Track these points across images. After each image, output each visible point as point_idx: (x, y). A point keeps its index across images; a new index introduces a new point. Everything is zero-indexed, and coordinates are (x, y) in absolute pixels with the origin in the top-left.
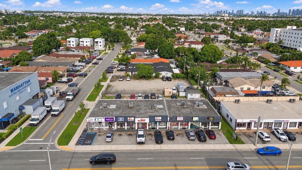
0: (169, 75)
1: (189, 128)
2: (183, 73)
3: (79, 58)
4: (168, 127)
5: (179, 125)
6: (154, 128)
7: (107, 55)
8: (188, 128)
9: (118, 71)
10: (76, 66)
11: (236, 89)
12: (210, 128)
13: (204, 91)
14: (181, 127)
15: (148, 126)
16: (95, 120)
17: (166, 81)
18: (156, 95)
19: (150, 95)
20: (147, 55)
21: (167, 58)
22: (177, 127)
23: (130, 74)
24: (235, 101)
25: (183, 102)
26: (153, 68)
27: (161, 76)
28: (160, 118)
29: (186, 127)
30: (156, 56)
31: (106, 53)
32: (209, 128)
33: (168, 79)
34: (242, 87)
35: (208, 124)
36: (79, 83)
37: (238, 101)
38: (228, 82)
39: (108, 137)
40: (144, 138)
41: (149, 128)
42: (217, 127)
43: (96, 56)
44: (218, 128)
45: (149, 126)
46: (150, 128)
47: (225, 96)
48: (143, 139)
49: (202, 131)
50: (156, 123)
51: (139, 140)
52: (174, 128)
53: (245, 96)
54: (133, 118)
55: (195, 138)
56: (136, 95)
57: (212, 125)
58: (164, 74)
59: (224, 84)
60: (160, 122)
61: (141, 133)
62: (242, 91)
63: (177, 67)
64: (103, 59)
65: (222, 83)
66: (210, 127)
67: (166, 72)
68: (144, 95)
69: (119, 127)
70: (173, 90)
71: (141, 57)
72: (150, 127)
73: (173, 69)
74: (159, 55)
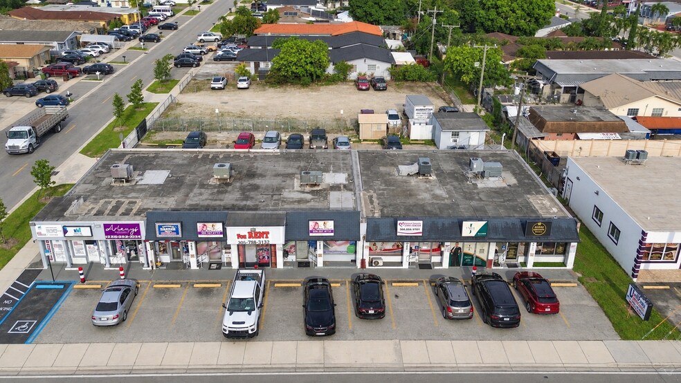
0: (381, 70)
1: (446, 264)
2: (427, 64)
3: (102, 23)
4: (363, 261)
5: (406, 252)
6: (307, 264)
7: (195, 16)
8: (441, 264)
9: (216, 59)
10: (85, 44)
11: (614, 111)
12: (530, 266)
13: (498, 123)
14: (415, 259)
15: (280, 254)
16: (65, 232)
17: (368, 89)
18: (330, 137)
19: (307, 137)
20: (315, 14)
21: (377, 23)
22: (397, 259)
23: (251, 68)
24: (623, 155)
25: (422, 160)
26: (331, 48)
27: (353, 76)
28: (330, 225)
29: (436, 259)
30: (344, 17)
31: (193, 12)
32: (525, 264)
33: (375, 84)
34: (633, 106)
35: (521, 248)
36: (78, 97)
37: (639, 154)
38: (582, 91)
39: (103, 307)
40: (255, 314)
41: (285, 263)
42: (559, 259)
43: (161, 18)
44: (564, 264)
45: (286, 254)
46: (291, 263)
47: (578, 138)
48: (248, 321)
49: (496, 277)
50: (313, 243)
51: (230, 321)
52: (385, 264)
53: (650, 137)
54: (219, 227)
55: (472, 309)
56: (259, 136)
57: (538, 252)
58: (361, 67)
59: (566, 97)
60: (326, 240)
61: (244, 290)
62: (634, 119)
63: (409, 47)
64: (180, 28)
65: (559, 94)
66: (532, 259)
67: (370, 62)
68: (286, 138)
69: (166, 259)
70: (392, 117)
71: (297, 18)
72: (291, 258)
73: (395, 55)
74: (353, 14)
